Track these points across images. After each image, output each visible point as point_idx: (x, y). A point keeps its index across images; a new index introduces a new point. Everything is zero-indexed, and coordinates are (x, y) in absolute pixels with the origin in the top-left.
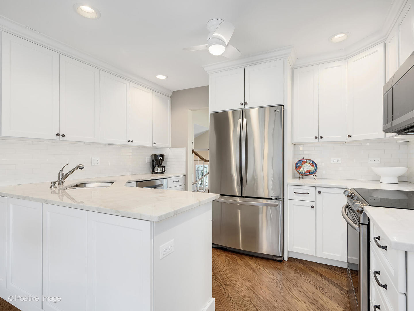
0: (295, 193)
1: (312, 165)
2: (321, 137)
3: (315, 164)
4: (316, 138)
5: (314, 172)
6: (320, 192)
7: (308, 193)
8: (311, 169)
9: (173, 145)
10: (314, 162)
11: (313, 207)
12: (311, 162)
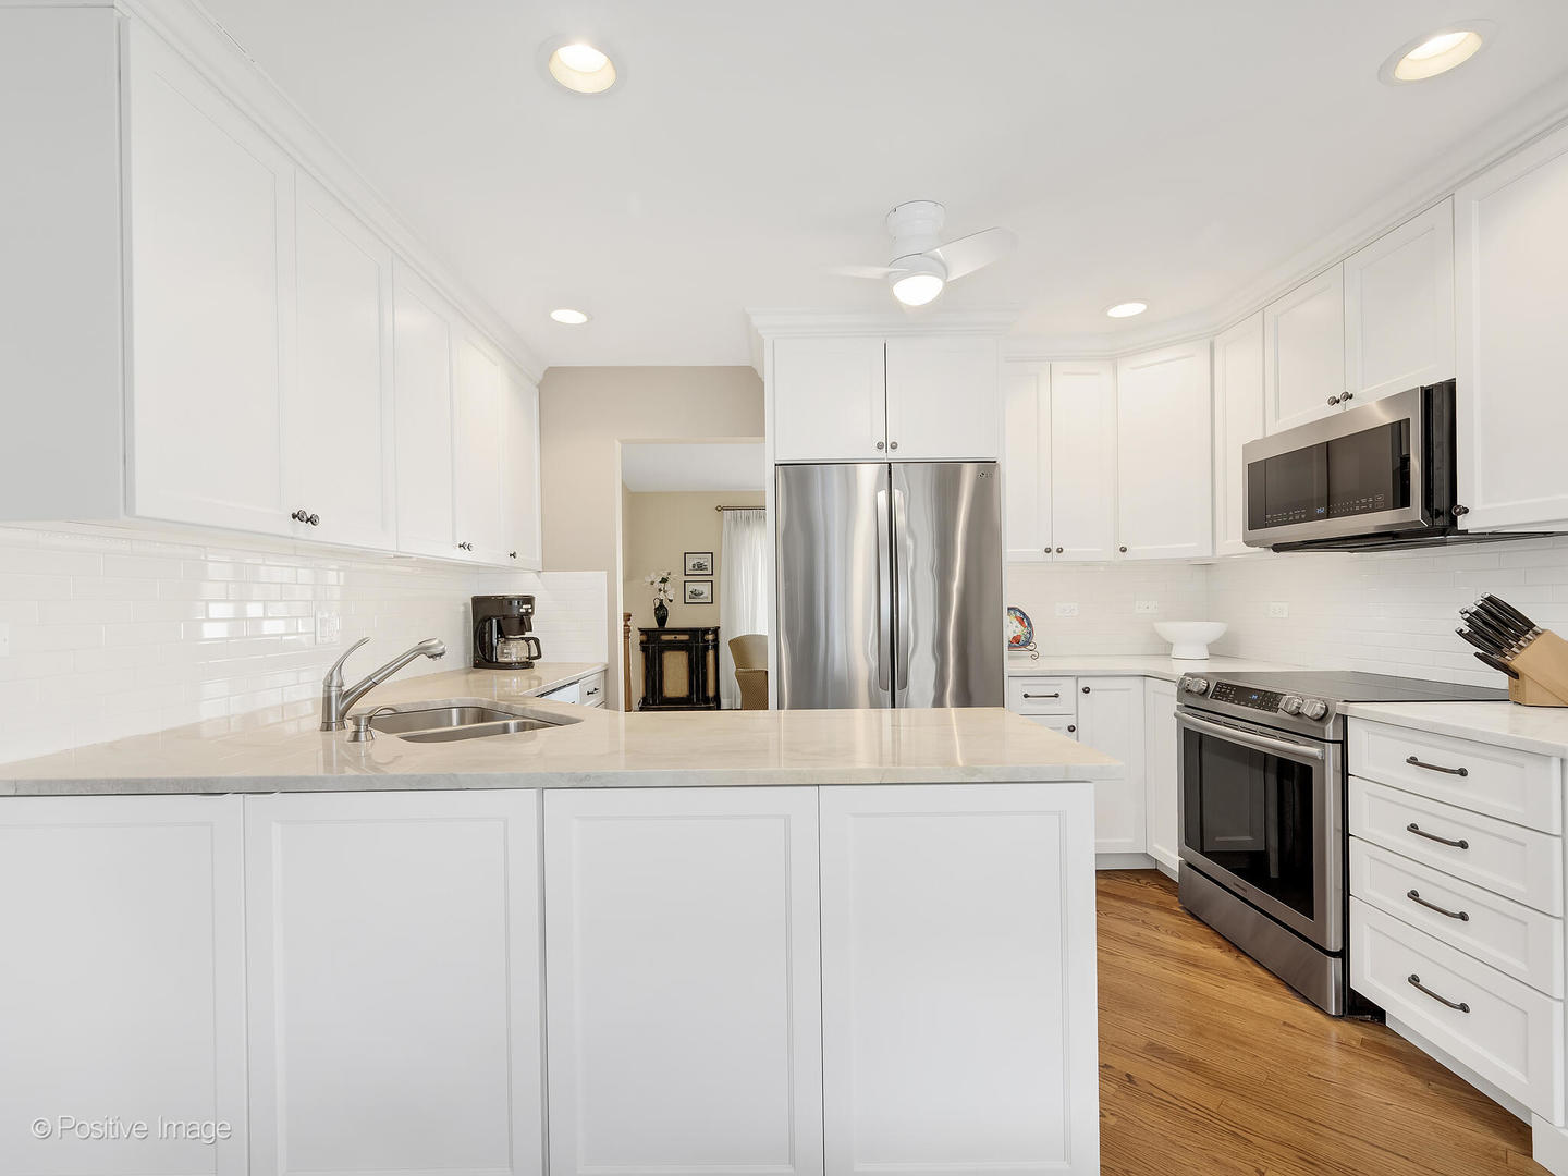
0: (1026, 696)
1: (1021, 621)
2: (1060, 551)
3: (1027, 619)
4: (1048, 551)
5: (1028, 643)
6: (1086, 690)
7: (1057, 696)
8: (1019, 630)
9: (548, 565)
10: (1024, 615)
11: (1071, 729)
12: (1018, 614)
